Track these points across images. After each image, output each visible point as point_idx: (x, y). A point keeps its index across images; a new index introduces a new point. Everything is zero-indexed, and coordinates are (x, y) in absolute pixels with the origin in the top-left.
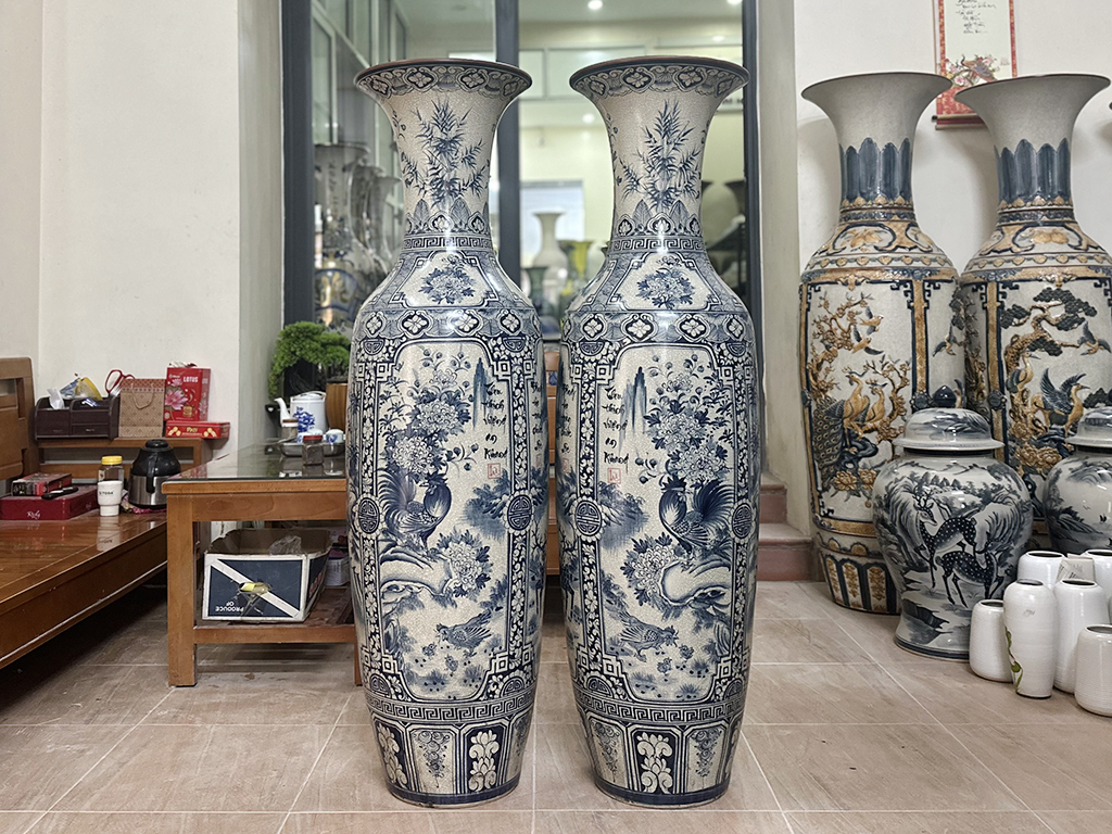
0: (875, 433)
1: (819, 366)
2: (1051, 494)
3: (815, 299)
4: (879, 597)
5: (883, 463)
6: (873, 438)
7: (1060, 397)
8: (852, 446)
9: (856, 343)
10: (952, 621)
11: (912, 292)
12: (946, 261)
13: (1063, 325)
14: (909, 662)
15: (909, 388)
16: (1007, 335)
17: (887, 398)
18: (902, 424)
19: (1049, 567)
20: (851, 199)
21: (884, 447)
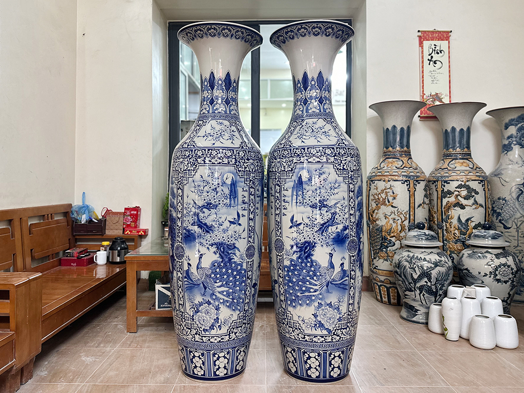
0: (394, 238)
1: (373, 212)
2: (460, 262)
3: (373, 186)
4: (394, 299)
5: (397, 249)
6: (393, 239)
7: (464, 225)
8: (385, 242)
9: (388, 204)
10: (422, 310)
11: (409, 184)
12: (423, 172)
13: (466, 198)
14: (405, 326)
15: (408, 221)
16: (445, 201)
17: (399, 224)
18: (405, 234)
19: (459, 292)
20: (387, 148)
21: (398, 243)
